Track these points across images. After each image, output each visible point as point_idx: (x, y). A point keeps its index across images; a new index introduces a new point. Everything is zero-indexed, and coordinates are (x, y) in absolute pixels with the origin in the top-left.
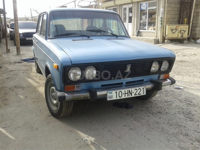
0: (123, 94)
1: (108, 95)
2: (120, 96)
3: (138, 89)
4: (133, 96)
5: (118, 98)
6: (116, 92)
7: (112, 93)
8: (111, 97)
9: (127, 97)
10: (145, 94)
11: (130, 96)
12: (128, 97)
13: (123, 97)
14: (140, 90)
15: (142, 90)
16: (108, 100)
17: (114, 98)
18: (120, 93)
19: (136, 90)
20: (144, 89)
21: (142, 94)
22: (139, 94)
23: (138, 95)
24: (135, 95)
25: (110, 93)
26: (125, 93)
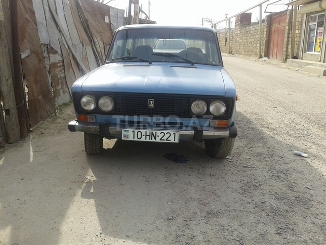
0: (144, 135)
1: (123, 133)
2: (139, 137)
3: (165, 132)
4: (158, 140)
5: (136, 139)
6: (134, 131)
7: (128, 131)
8: (127, 136)
9: (148, 140)
10: (177, 141)
11: (153, 140)
12: (151, 140)
13: (143, 139)
14: (169, 134)
15: (173, 136)
16: (123, 139)
17: (131, 138)
18: (139, 133)
19: (163, 134)
20: (176, 134)
21: (172, 141)
22: (167, 140)
23: (165, 141)
24: (161, 139)
25: (125, 131)
26: (146, 135)
